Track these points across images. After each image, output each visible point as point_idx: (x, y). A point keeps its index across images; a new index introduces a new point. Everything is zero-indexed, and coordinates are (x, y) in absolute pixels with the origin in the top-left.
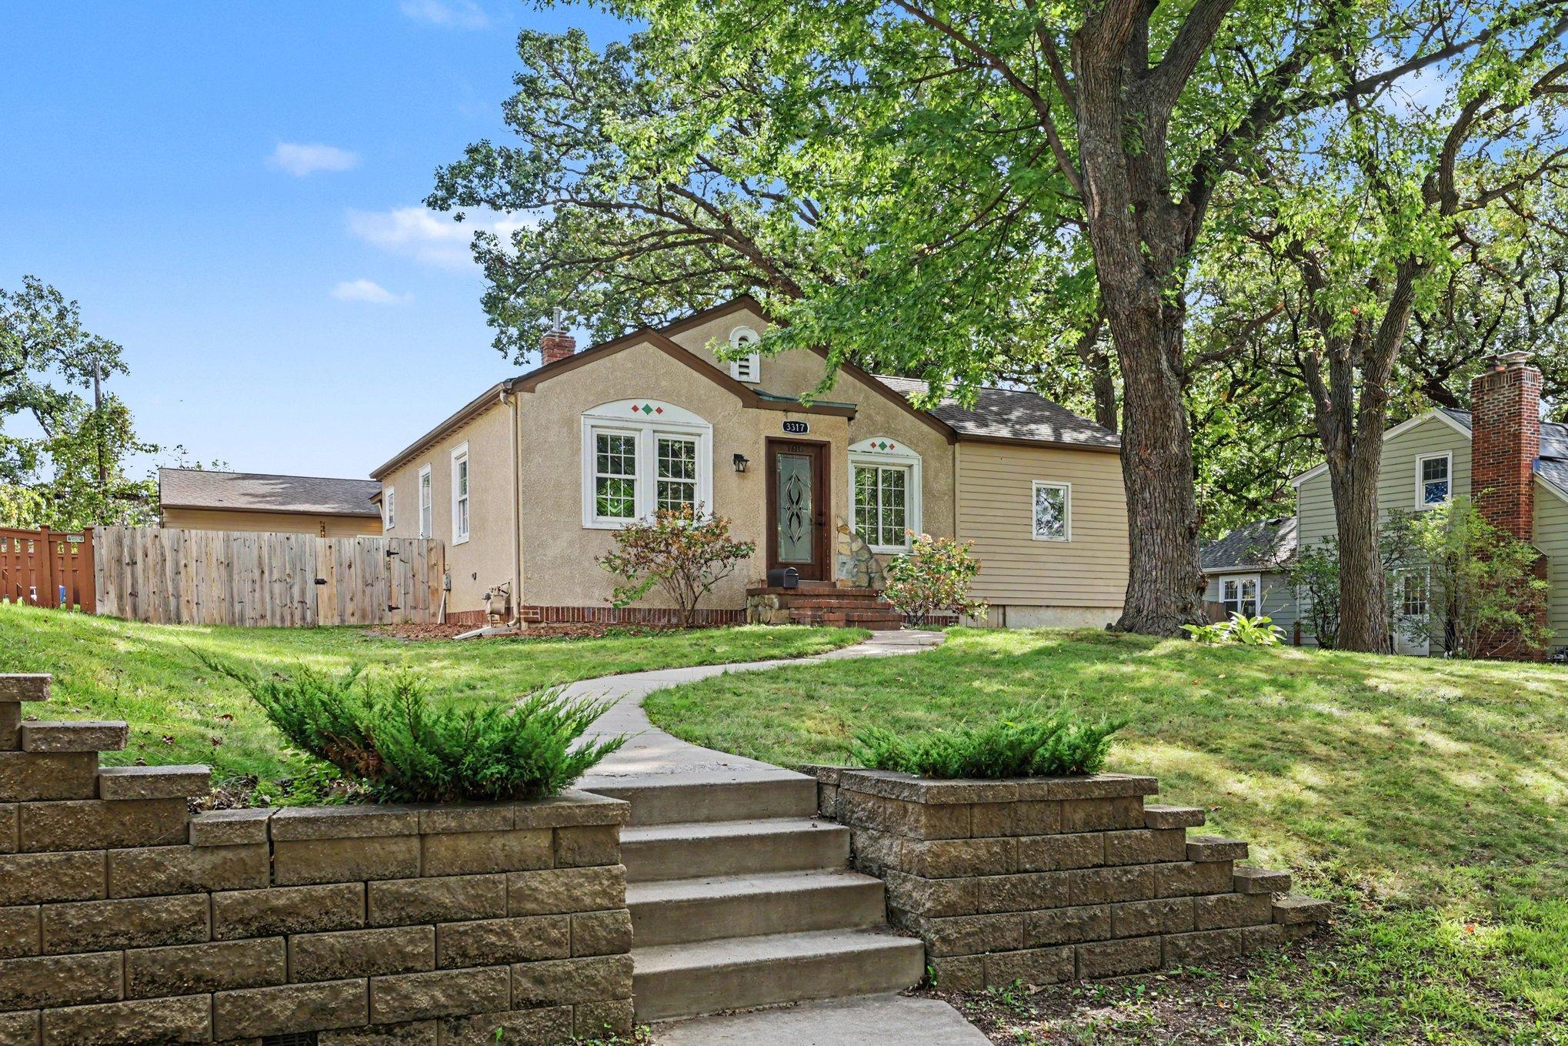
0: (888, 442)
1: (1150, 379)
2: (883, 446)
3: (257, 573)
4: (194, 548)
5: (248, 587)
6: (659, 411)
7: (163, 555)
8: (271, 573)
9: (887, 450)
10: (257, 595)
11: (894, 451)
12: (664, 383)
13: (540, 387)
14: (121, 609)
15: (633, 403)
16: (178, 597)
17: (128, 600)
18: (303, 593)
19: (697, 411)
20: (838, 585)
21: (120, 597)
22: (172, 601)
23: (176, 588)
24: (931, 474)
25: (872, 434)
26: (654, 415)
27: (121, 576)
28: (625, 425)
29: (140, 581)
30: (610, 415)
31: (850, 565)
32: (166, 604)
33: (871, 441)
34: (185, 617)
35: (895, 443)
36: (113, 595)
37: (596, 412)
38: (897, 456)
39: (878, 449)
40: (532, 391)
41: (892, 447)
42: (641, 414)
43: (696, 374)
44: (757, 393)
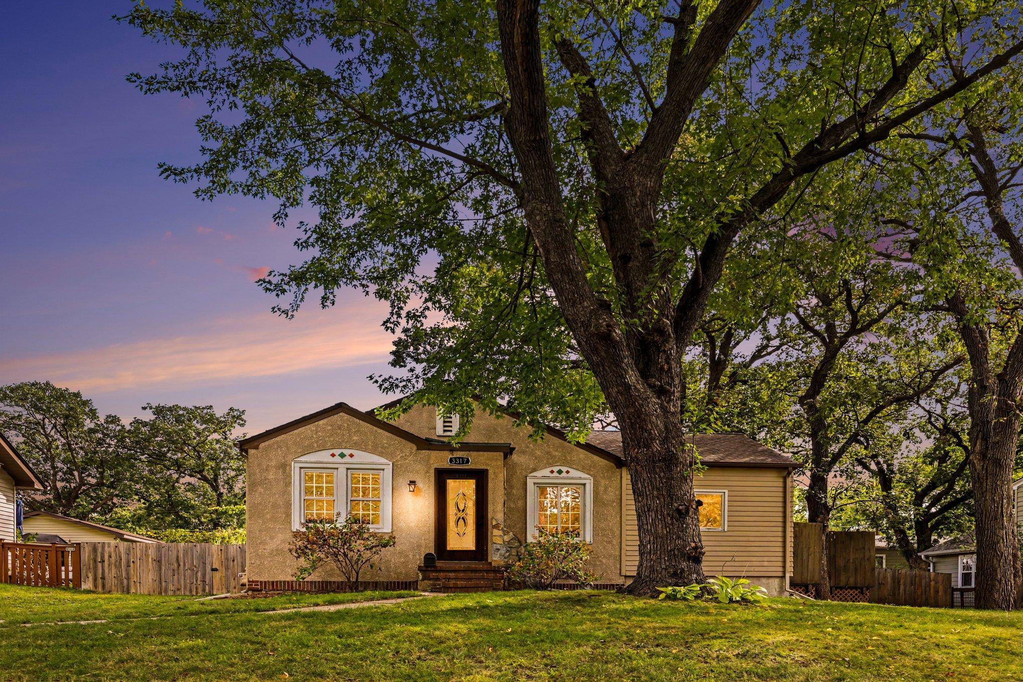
0: (564, 469)
1: (618, 392)
2: (560, 472)
3: (176, 565)
4: (139, 552)
5: (170, 573)
6: (351, 456)
7: (120, 557)
8: (184, 565)
9: (564, 474)
10: (176, 577)
11: (569, 475)
12: (355, 438)
13: (262, 445)
14: (95, 586)
15: (332, 452)
16: (128, 579)
17: (100, 581)
18: (204, 575)
19: (381, 454)
20: (493, 564)
21: (95, 579)
22: (125, 581)
23: (128, 574)
24: (601, 489)
25: (552, 465)
26: (347, 459)
27: (95, 568)
28: (325, 466)
29: (106, 571)
30: (312, 460)
31: (503, 551)
32: (122, 583)
33: (550, 469)
34: (133, 590)
35: (570, 470)
36: (91, 578)
37: (302, 459)
38: (572, 478)
39: (555, 474)
40: (257, 448)
41: (568, 472)
42: (337, 459)
43: (380, 431)
44: (427, 440)
